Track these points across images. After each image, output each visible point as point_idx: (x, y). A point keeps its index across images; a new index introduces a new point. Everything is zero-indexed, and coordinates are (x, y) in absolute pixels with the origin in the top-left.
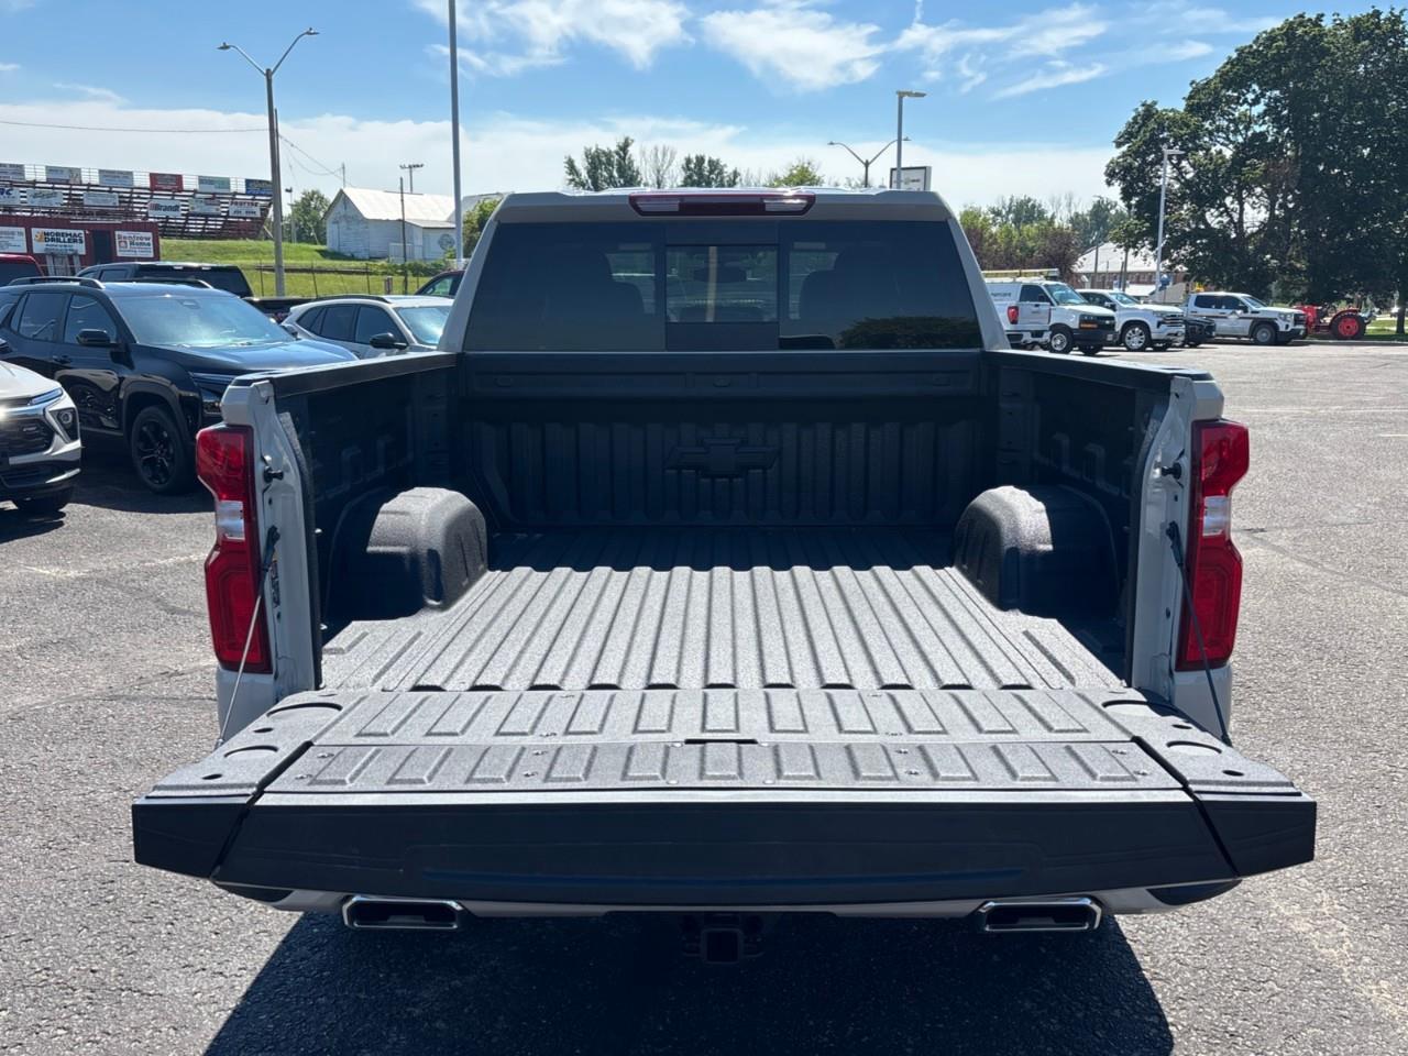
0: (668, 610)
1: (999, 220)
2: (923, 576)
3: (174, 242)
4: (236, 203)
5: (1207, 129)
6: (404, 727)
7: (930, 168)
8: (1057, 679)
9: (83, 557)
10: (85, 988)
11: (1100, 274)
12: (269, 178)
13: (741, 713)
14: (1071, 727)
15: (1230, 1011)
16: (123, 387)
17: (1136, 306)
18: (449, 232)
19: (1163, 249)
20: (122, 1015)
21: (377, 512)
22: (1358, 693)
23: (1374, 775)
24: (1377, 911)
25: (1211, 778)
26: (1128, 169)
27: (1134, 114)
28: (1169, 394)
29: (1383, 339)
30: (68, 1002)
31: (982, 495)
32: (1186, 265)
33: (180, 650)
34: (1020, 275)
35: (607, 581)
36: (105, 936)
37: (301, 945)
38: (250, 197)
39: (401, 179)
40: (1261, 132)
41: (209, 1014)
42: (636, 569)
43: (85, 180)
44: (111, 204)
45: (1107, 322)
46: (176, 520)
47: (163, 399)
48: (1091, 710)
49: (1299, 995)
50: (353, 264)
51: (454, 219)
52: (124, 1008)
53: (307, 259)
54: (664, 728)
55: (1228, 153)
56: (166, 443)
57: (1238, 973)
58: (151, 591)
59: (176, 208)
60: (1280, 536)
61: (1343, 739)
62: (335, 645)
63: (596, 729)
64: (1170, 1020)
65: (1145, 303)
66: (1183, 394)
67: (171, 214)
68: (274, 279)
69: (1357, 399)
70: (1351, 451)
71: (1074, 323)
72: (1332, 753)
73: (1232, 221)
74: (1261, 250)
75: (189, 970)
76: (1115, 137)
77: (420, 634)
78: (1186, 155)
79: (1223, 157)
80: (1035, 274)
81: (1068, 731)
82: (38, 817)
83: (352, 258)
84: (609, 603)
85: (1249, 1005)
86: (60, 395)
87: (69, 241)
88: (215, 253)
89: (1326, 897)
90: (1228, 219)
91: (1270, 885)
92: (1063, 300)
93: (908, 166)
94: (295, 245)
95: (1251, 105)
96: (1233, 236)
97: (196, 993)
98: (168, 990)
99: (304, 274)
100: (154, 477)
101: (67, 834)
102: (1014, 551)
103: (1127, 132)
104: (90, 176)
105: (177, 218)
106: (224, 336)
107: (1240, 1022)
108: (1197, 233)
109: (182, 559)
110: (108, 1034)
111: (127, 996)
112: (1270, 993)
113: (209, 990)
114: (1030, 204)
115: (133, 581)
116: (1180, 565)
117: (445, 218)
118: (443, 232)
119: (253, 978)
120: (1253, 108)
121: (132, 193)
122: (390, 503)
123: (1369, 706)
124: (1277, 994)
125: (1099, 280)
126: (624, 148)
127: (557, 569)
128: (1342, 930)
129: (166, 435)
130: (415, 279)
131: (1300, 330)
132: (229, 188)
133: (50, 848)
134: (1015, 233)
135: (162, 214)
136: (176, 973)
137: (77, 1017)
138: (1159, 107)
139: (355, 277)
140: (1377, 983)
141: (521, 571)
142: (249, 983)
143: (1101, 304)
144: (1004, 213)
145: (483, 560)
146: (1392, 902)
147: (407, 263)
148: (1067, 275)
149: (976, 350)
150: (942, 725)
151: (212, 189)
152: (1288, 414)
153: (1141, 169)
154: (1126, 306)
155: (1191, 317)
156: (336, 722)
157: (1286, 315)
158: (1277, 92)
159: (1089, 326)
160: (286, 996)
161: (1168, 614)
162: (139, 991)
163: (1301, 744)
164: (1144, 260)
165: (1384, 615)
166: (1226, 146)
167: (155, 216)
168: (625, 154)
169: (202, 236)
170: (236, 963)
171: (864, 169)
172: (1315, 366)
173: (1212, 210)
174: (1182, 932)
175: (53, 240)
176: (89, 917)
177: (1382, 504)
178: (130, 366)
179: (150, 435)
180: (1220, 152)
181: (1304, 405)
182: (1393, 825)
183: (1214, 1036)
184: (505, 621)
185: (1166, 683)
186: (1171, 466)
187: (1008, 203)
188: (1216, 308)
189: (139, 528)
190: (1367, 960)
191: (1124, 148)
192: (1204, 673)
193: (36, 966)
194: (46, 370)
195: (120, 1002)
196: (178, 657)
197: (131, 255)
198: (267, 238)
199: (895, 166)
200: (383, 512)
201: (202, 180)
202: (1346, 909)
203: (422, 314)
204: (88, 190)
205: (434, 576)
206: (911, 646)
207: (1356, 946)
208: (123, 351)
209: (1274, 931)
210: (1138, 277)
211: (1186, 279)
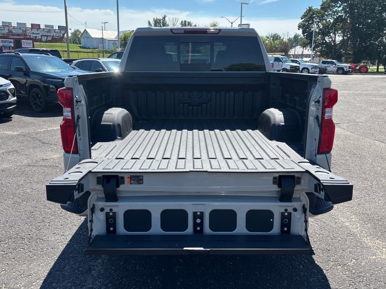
0: (182, 140)
1: (268, 39)
2: (250, 132)
3: (38, 43)
4: (55, 33)
5: (326, 14)
6: (115, 168)
7: (250, 24)
8: (286, 157)
9: (18, 129)
10: (27, 239)
11: (296, 55)
12: (65, 25)
13: (203, 165)
14: (290, 168)
15: (328, 244)
16: (27, 82)
17: (306, 63)
18: (115, 41)
19: (313, 48)
20: (38, 245)
21: (103, 113)
22: (363, 165)
23: (367, 186)
24: (367, 220)
25: (326, 179)
26: (304, 25)
27: (306, 10)
28: (317, 81)
29: (373, 73)
30: (23, 242)
31: (265, 111)
32: (319, 52)
33: (47, 153)
34: (274, 54)
35: (165, 133)
36: (32, 226)
37: (84, 228)
38: (59, 31)
39: (102, 26)
40: (341, 15)
41: (61, 245)
42: (173, 130)
43: (13, 25)
44: (20, 32)
45: (298, 68)
46: (43, 119)
47: (39, 86)
48: (295, 164)
49: (346, 240)
50: (89, 50)
51: (117, 37)
52: (38, 243)
53: (76, 48)
54: (183, 168)
55: (332, 21)
56: (40, 98)
57: (330, 235)
58: (38, 138)
59: (39, 34)
60: (344, 125)
61: (359, 177)
62: (94, 148)
63: (165, 168)
64: (312, 247)
65: (308, 63)
66: (321, 81)
67: (37, 35)
68: (67, 54)
69: (365, 89)
70: (363, 103)
71: (288, 68)
72: (356, 181)
73: (332, 40)
74: (341, 48)
75: (55, 234)
76: (301, 16)
77: (116, 146)
78: (320, 21)
79: (330, 22)
80: (278, 54)
81: (289, 169)
82: (11, 196)
83: (89, 48)
84: (166, 138)
85: (333, 243)
86: (10, 85)
87: (9, 43)
88: (50, 46)
89: (354, 217)
90: (331, 39)
91: (339, 214)
92: (286, 61)
93: (244, 24)
94: (72, 45)
95: (338, 7)
96: (333, 44)
97: (57, 240)
98: (50, 239)
99: (75, 53)
100: (36, 108)
101: (20, 200)
102: (274, 125)
103: (304, 15)
104: (14, 24)
105: (39, 36)
106: (55, 69)
107: (331, 247)
108: (323, 43)
109: (45, 130)
110: (35, 250)
111: (39, 241)
112: (339, 240)
113: (61, 239)
114: (277, 35)
115: (33, 135)
116: (319, 126)
117: (114, 37)
118: (114, 41)
119: (72, 236)
120: (339, 8)
121: (26, 29)
122: (107, 111)
123: (366, 169)
124: (340, 240)
125: (295, 56)
126: (164, 18)
127: (151, 130)
128: (358, 225)
129: (40, 96)
130: (106, 54)
131: (350, 71)
132: (53, 28)
133: (15, 204)
134: (273, 43)
135: (35, 35)
136: (52, 235)
137: (26, 246)
138: (313, 8)
139: (90, 54)
140: (367, 238)
141: (142, 131)
142: (71, 238)
143: (296, 63)
144: (270, 37)
145: (131, 127)
146: (371, 218)
147: (104, 50)
148: (287, 55)
149: (264, 72)
150: (256, 167)
151: (48, 28)
152: (346, 93)
153: (307, 25)
154: (303, 63)
155: (320, 67)
156: (97, 166)
157: (346, 66)
158: (346, 4)
159: (293, 69)
160: (81, 241)
161: (315, 140)
162: (42, 239)
163: (348, 179)
164: (308, 51)
165: (371, 146)
166: (331, 19)
167: (33, 36)
168: (164, 20)
169: (46, 42)
170: (67, 233)
171: (231, 25)
172: (354, 80)
173: (327, 37)
174: (316, 225)
175: (4, 42)
176: (27, 221)
177: (371, 117)
178: (29, 77)
179: (35, 96)
180: (330, 21)
181: (351, 91)
182: (372, 199)
183: (324, 250)
184: (139, 143)
185: (314, 158)
186: (317, 100)
187: (271, 35)
188: (328, 64)
189: (33, 121)
190: (364, 232)
191: (303, 19)
192: (325, 155)
193: (14, 233)
194: (6, 78)
195: (37, 242)
196: (46, 155)
197: (26, 47)
198: (64, 43)
199: (240, 24)
200: (105, 114)
201: (46, 26)
202: (358, 220)
203: (110, 63)
204: (14, 28)
205: (119, 131)
206: (247, 149)
207: (361, 229)
208: (27, 72)
209: (340, 225)
210: (306, 56)
211: (319, 56)
